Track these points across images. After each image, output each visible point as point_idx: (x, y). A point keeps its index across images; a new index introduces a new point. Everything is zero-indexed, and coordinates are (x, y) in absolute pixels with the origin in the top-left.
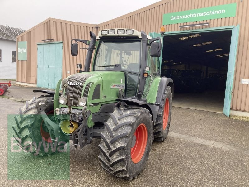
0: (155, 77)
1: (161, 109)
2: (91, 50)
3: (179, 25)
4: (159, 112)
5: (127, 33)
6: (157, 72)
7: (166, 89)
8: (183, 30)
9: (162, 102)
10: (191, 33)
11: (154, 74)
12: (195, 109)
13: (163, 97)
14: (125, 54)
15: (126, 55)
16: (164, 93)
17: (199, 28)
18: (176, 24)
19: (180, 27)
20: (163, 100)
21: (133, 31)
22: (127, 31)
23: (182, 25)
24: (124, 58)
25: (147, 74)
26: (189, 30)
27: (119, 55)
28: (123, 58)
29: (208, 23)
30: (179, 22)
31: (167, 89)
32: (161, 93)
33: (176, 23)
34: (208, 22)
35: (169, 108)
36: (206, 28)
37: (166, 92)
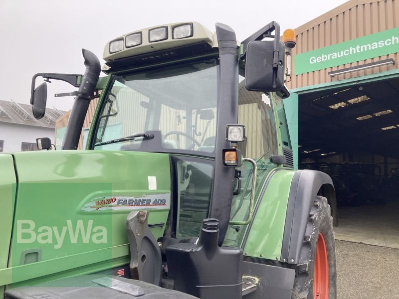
0: (277, 170)
1: (301, 279)
2: (84, 100)
3: (329, 70)
4: (297, 290)
5: (175, 37)
6: (280, 153)
7: (314, 206)
8: (338, 80)
9: (306, 251)
10: (356, 83)
11: (271, 160)
12: (385, 245)
13: (307, 234)
14: (199, 116)
15: (201, 118)
16: (310, 220)
17: (373, 73)
18: (322, 72)
19: (329, 73)
20: (306, 244)
21: (192, 28)
22: (176, 30)
23: (335, 69)
24: (195, 126)
25: (234, 153)
26: (351, 77)
27: (184, 121)
28: (193, 126)
29: (392, 60)
30: (328, 66)
31: (317, 206)
32: (299, 223)
33: (322, 68)
34: (392, 56)
35: (329, 260)
36: (388, 69)
37: (315, 215)
